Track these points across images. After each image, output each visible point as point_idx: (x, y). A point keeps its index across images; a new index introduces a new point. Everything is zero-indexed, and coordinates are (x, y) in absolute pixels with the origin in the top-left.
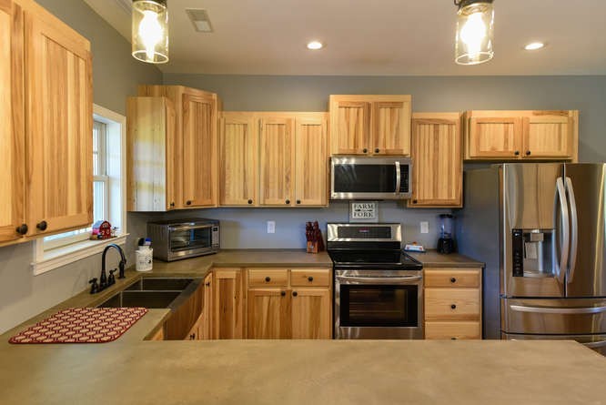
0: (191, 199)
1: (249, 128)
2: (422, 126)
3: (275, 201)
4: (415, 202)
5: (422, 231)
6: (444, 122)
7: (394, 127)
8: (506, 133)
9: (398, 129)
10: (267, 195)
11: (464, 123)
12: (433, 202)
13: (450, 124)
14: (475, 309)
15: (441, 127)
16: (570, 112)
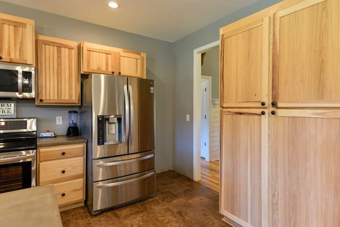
2: (47, 46)
4: (41, 101)
5: (57, 123)
6: (66, 46)
7: (19, 41)
8: (107, 59)
11: (80, 49)
13: (70, 48)
14: (80, 171)
15: (63, 49)
16: (142, 53)
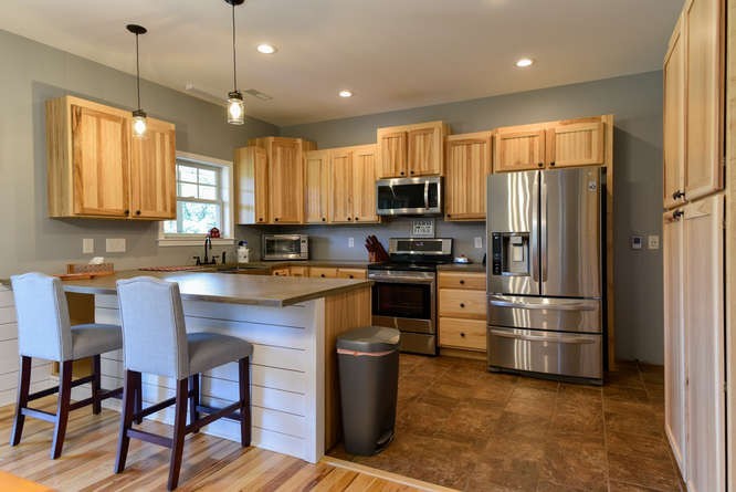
0: (279, 217)
1: (324, 163)
2: (456, 147)
3: (342, 219)
4: (449, 216)
5: (477, 246)
6: (476, 141)
7: (428, 150)
8: (531, 145)
9: (430, 151)
10: (335, 215)
12: (466, 216)
13: (482, 142)
14: (482, 309)
15: (473, 146)
16: (603, 117)
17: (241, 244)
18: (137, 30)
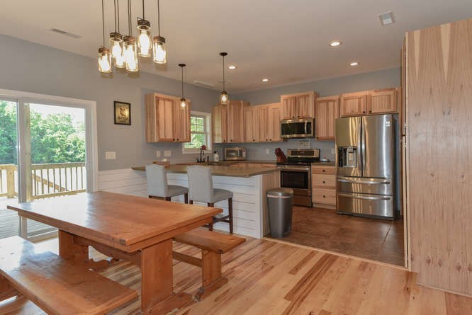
0: (232, 139)
1: (254, 112)
2: (321, 104)
3: (263, 139)
4: (317, 137)
5: (332, 153)
6: (331, 101)
10: (260, 138)
14: (334, 184)
15: (329, 103)
17: (215, 152)
18: (182, 65)
